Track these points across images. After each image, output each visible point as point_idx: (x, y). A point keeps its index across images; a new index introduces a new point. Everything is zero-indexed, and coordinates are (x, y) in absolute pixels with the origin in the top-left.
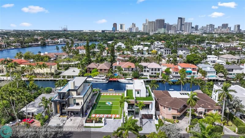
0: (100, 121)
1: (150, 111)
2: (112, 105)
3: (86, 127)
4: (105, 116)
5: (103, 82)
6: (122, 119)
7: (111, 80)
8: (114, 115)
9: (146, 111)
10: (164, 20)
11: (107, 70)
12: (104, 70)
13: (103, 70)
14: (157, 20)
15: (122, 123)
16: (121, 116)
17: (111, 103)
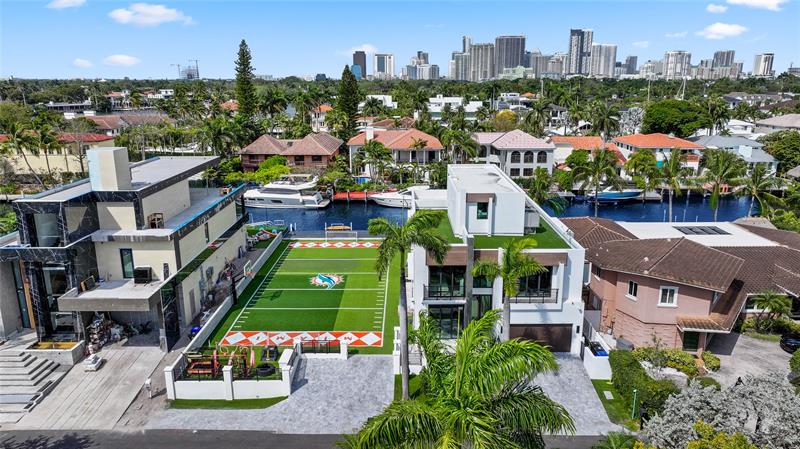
0: (266, 366)
1: (557, 306)
2: (342, 285)
3: (178, 404)
4: (297, 341)
5: (304, 202)
6: (396, 354)
7: (340, 196)
8: (349, 334)
9: (532, 306)
10: (523, 40)
11: (324, 160)
12: (310, 159)
13: (308, 161)
14: (500, 41)
15: (398, 379)
16: (389, 336)
17: (335, 279)
